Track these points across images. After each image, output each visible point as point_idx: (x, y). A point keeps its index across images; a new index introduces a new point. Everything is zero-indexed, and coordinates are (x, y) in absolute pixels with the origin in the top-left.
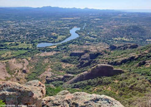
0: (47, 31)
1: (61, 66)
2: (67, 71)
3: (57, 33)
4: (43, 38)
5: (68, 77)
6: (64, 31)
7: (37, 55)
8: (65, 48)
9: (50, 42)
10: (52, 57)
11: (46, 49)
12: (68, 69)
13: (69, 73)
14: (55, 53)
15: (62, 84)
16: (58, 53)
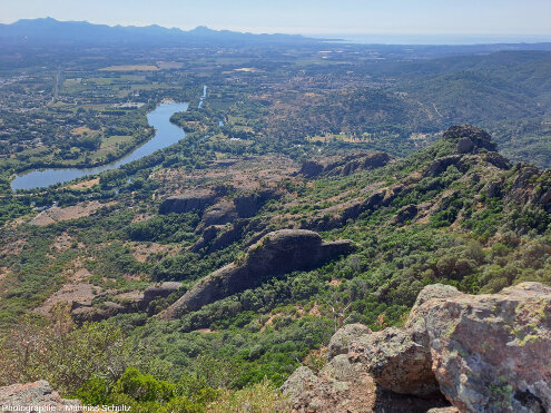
0: (48, 119)
1: (127, 256)
2: (155, 273)
3: (96, 127)
4: (36, 151)
5: (165, 293)
6: (123, 119)
7: (20, 221)
8: (137, 186)
9: (70, 166)
10: (83, 224)
11: (54, 193)
12: (158, 263)
13: (166, 277)
14: (95, 206)
15: (141, 323)
16: (108, 205)
